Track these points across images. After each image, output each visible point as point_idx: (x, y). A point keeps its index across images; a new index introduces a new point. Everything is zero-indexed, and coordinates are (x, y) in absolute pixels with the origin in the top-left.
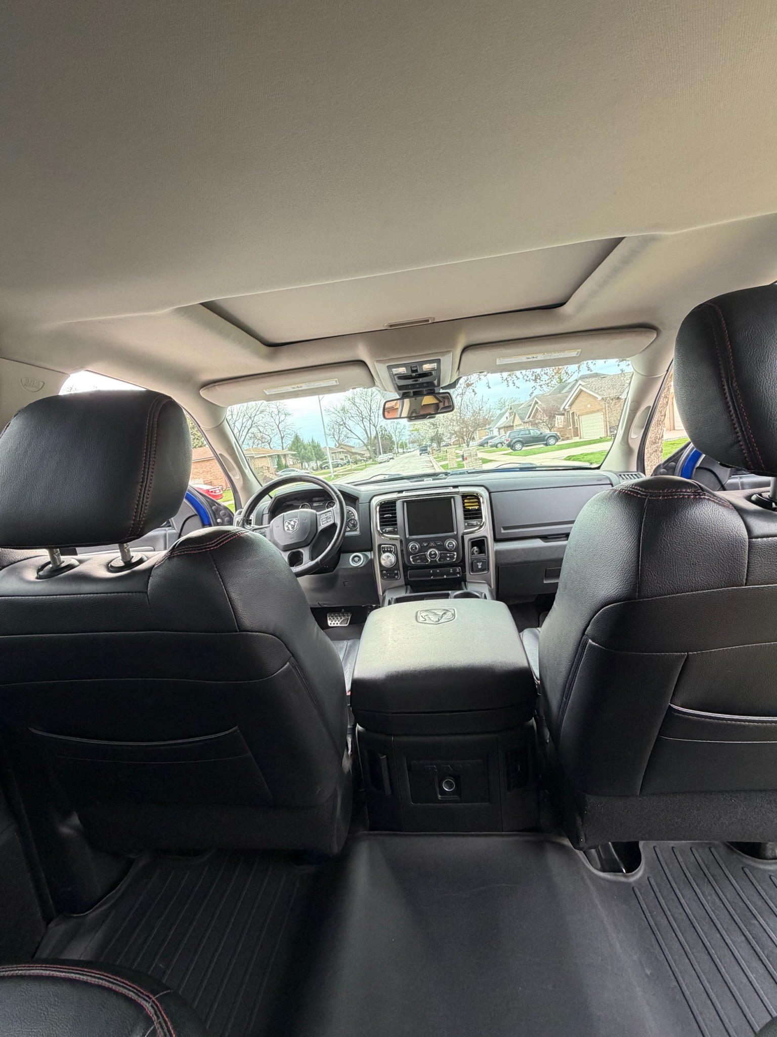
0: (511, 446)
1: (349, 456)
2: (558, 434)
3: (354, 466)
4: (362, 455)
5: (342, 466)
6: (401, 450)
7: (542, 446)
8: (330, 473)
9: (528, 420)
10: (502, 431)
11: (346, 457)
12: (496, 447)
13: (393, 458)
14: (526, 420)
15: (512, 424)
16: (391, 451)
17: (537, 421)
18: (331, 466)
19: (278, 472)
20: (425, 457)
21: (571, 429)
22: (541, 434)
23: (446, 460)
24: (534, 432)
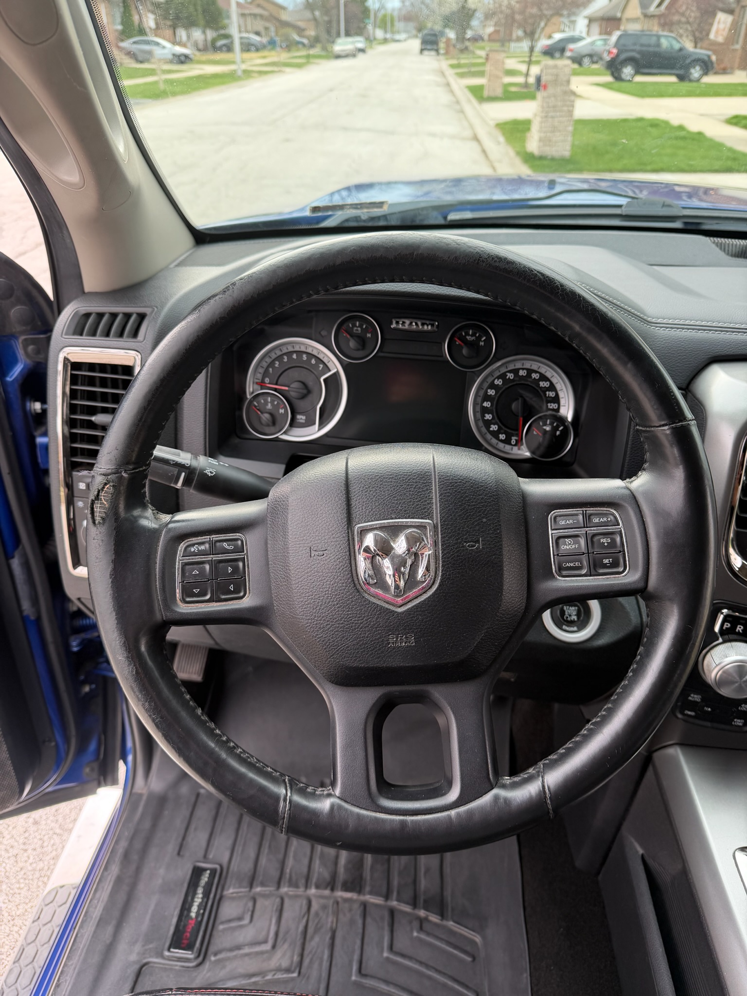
0: (614, 67)
1: (273, 29)
2: (714, 58)
3: (284, 56)
4: (300, 31)
5: (257, 50)
6: (379, 34)
7: (673, 79)
8: (233, 62)
9: (657, 12)
10: (596, 28)
11: (267, 29)
12: (580, 63)
13: (362, 51)
14: (652, 9)
15: (619, 15)
16: (360, 31)
17: (676, 18)
18: (237, 46)
19: (122, 40)
20: (430, 61)
21: (736, 50)
22: (681, 50)
23: (481, 74)
24: (668, 42)
